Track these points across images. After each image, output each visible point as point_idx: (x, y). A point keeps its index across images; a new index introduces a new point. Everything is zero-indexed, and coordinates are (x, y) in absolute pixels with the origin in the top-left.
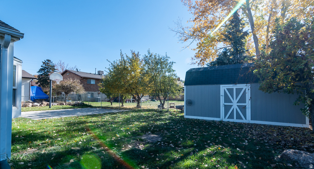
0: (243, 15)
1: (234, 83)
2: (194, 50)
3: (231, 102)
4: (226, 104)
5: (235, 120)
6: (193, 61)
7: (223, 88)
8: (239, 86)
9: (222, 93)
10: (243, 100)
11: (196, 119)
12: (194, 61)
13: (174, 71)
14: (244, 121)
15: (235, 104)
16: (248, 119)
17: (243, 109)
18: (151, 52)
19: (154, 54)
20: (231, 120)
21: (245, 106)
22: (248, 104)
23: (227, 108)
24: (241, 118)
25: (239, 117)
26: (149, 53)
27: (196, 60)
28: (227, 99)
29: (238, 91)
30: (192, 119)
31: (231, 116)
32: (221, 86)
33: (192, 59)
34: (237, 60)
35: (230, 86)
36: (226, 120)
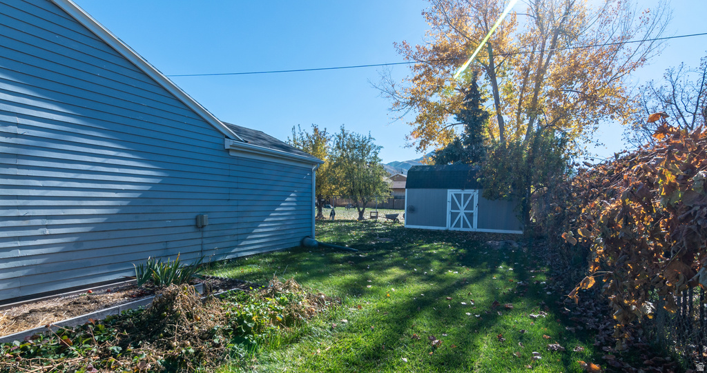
0: (486, 81)
1: (462, 188)
2: (411, 124)
3: (459, 209)
4: (453, 211)
5: (462, 229)
6: (407, 142)
7: (451, 193)
8: (467, 191)
9: (449, 199)
10: (470, 207)
11: (419, 229)
12: (410, 142)
13: (380, 160)
14: (470, 229)
15: (462, 212)
16: (474, 228)
17: (470, 216)
18: (346, 129)
19: (350, 133)
20: (457, 229)
21: (472, 213)
22: (475, 211)
23: (454, 216)
24: (468, 227)
25: (465, 225)
26: (343, 130)
27: (414, 140)
28: (454, 206)
29: (466, 196)
30: (415, 229)
31: (458, 225)
32: (449, 190)
33: (407, 138)
34: (472, 152)
35: (458, 191)
36: (452, 229)
